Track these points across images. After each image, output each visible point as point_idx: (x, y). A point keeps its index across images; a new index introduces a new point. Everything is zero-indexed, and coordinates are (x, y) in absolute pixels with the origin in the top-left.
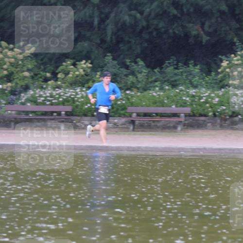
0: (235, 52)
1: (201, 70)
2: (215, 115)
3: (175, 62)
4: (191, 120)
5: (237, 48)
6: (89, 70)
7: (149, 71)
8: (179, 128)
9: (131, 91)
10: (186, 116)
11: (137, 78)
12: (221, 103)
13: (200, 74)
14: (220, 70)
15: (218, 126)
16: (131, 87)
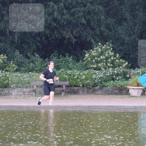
0: (92, 48)
1: (73, 59)
2: (83, 86)
3: (57, 54)
4: (69, 89)
5: (94, 46)
6: (6, 60)
7: (42, 60)
8: (63, 94)
9: (33, 72)
10: (66, 87)
11: (35, 64)
12: (86, 79)
13: (73, 61)
14: (84, 59)
15: (86, 93)
16: (32, 70)
